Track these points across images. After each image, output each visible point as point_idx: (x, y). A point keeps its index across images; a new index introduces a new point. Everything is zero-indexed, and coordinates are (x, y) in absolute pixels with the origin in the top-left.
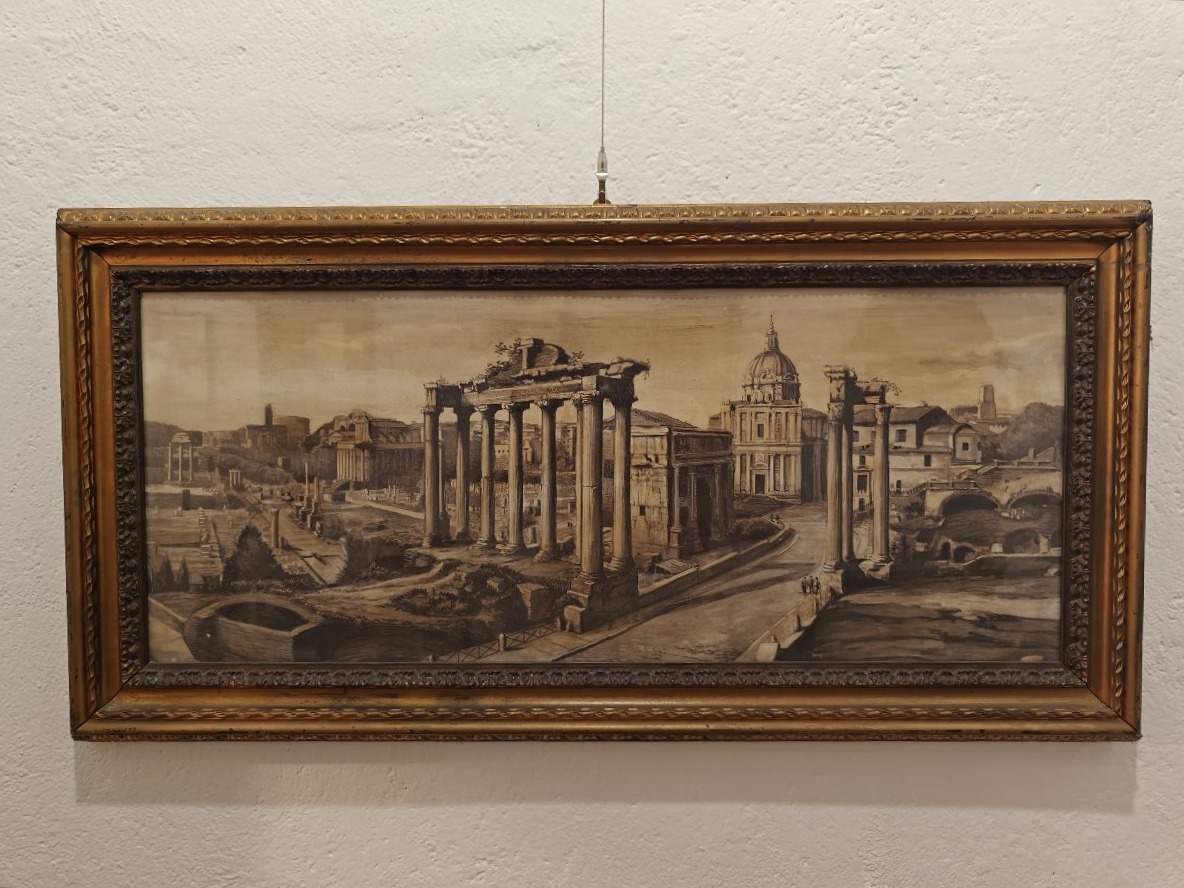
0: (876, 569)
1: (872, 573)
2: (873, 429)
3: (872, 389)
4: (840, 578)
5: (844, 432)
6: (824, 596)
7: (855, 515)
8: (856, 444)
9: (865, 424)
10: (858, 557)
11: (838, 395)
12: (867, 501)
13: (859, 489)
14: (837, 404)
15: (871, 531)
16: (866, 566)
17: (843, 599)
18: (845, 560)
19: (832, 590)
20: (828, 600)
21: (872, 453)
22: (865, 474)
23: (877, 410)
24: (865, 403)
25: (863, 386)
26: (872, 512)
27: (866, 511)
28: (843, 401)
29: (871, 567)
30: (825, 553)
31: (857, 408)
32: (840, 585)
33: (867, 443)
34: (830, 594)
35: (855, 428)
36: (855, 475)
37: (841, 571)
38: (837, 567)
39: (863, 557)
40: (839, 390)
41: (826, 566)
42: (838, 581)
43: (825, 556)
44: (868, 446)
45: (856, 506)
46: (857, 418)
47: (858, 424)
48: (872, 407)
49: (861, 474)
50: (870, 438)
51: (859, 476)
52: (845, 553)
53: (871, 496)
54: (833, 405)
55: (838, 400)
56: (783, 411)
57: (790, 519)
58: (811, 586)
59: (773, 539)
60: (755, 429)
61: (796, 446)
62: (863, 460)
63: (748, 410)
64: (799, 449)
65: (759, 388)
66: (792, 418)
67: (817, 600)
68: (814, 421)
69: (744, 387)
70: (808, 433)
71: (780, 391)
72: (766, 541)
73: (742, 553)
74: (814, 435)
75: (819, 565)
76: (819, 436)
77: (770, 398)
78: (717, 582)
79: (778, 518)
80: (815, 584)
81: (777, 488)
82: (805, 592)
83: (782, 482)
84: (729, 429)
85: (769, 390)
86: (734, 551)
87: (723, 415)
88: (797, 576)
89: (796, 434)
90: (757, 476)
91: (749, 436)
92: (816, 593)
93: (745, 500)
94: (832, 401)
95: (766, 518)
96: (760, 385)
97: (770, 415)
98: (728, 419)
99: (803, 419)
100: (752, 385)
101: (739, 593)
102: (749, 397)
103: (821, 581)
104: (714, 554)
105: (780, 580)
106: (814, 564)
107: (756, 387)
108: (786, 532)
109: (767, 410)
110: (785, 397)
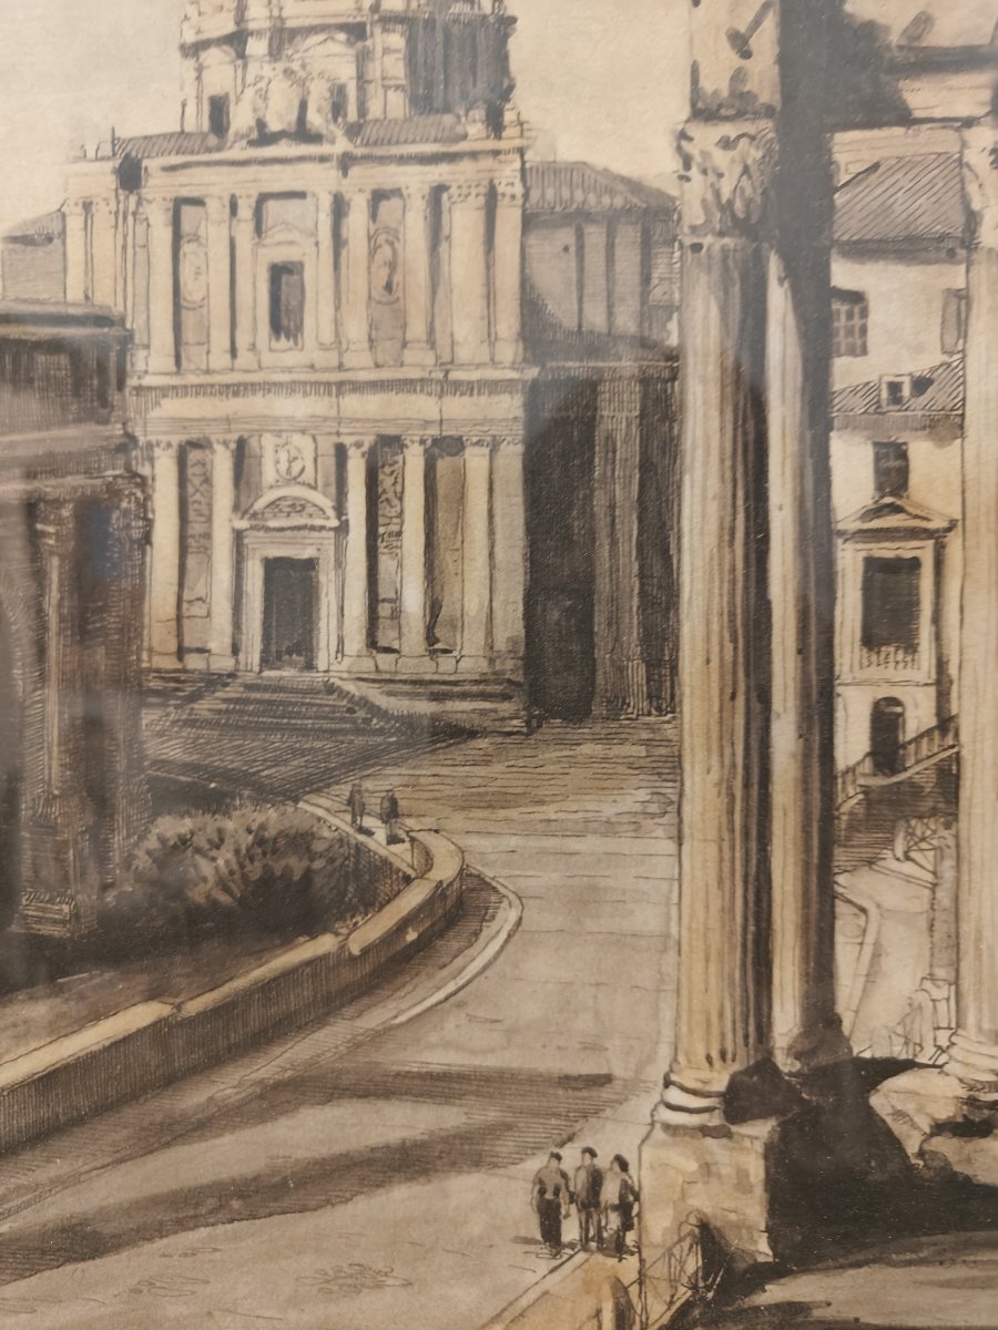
0: (976, 1121)
1: (946, 1146)
2: (956, 276)
3: (945, 35)
4: (756, 1169)
5: (778, 299)
6: (658, 1270)
7: (850, 800)
8: (846, 372)
9: (907, 248)
10: (865, 1046)
11: (738, 76)
12: (919, 714)
13: (870, 641)
14: (729, 130)
15: (944, 897)
16: (913, 1106)
17: (774, 1293)
18: (786, 1064)
19: (708, 1237)
20: (684, 1294)
21: (948, 425)
22: (907, 549)
23: (979, 159)
24: (906, 119)
25: (890, 17)
26: (949, 780)
27: (918, 769)
28: (769, 112)
29: (945, 1112)
30: (667, 1015)
31: (851, 149)
32: (754, 1210)
33: (922, 364)
34: (693, 1263)
35: (844, 274)
36: (850, 561)
37: (760, 1131)
38: (737, 1104)
39: (899, 1051)
40: (741, 44)
41: (675, 1096)
42: (742, 1185)
43: (667, 1034)
44: (921, 385)
45: (853, 741)
46: (853, 212)
47: (864, 250)
48: (946, 141)
49: (886, 550)
50: (932, 337)
51: (870, 562)
52: (786, 1020)
53: (942, 684)
54: (706, 137)
55: (739, 105)
56: (418, 181)
57: (458, 821)
58: (590, 1202)
59: (370, 930)
60: (253, 294)
61: (493, 387)
62: (893, 474)
63: (214, 183)
64: (509, 407)
65: (275, 53)
66: (464, 222)
67: (619, 1288)
68: (595, 236)
69: (193, 50)
70: (562, 310)
71: (396, 68)
72: (326, 944)
73: (194, 1007)
74: (596, 317)
75: (634, 1086)
76: (626, 321)
77: (338, 109)
78: (59, 1168)
79: (391, 813)
80: (610, 1192)
81: (386, 637)
82: (551, 1233)
83: (413, 601)
84: (106, 297)
85: (332, 60)
86: (152, 995)
87: (75, 224)
88: (506, 1146)
89: (490, 321)
90: (272, 566)
91: (220, 339)
92: (619, 1249)
93: (203, 707)
94: (704, 111)
95: (325, 814)
96: (283, 37)
97: (340, 208)
98: (106, 241)
99: (529, 222)
100: (237, 40)
101: (181, 1225)
102: (218, 110)
103: (644, 1176)
104: (39, 1010)
105: (409, 1162)
106: (606, 1080)
107: (257, 47)
108: (440, 892)
109: (321, 181)
110: (424, 100)
